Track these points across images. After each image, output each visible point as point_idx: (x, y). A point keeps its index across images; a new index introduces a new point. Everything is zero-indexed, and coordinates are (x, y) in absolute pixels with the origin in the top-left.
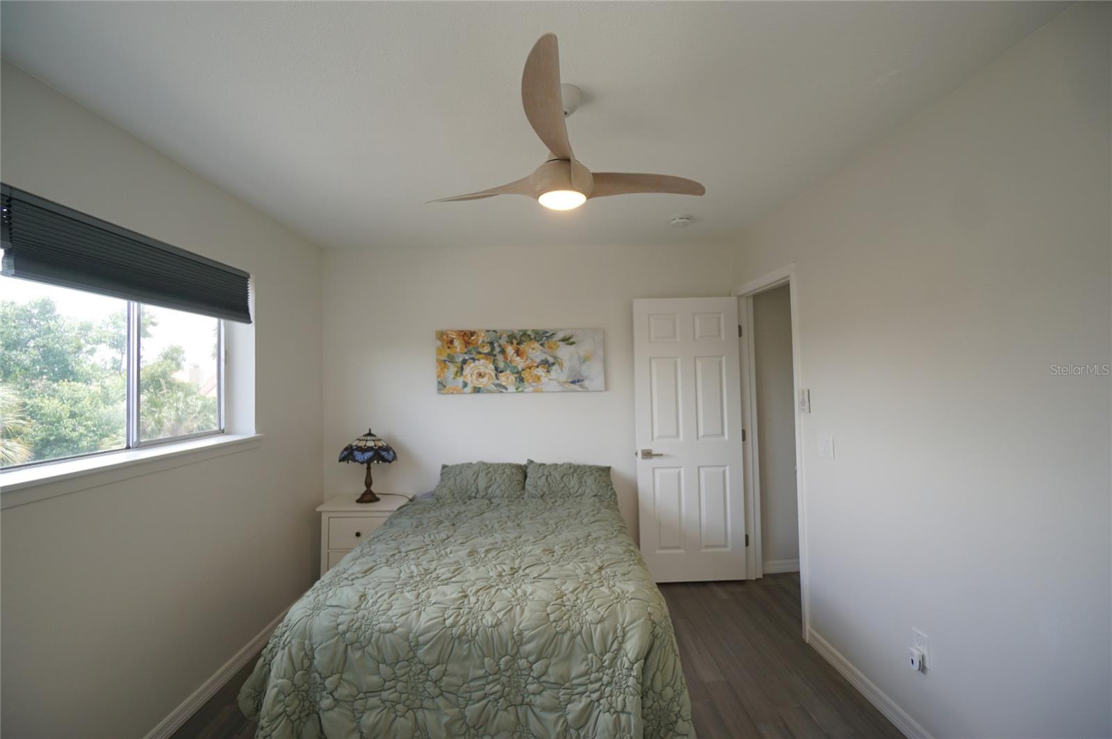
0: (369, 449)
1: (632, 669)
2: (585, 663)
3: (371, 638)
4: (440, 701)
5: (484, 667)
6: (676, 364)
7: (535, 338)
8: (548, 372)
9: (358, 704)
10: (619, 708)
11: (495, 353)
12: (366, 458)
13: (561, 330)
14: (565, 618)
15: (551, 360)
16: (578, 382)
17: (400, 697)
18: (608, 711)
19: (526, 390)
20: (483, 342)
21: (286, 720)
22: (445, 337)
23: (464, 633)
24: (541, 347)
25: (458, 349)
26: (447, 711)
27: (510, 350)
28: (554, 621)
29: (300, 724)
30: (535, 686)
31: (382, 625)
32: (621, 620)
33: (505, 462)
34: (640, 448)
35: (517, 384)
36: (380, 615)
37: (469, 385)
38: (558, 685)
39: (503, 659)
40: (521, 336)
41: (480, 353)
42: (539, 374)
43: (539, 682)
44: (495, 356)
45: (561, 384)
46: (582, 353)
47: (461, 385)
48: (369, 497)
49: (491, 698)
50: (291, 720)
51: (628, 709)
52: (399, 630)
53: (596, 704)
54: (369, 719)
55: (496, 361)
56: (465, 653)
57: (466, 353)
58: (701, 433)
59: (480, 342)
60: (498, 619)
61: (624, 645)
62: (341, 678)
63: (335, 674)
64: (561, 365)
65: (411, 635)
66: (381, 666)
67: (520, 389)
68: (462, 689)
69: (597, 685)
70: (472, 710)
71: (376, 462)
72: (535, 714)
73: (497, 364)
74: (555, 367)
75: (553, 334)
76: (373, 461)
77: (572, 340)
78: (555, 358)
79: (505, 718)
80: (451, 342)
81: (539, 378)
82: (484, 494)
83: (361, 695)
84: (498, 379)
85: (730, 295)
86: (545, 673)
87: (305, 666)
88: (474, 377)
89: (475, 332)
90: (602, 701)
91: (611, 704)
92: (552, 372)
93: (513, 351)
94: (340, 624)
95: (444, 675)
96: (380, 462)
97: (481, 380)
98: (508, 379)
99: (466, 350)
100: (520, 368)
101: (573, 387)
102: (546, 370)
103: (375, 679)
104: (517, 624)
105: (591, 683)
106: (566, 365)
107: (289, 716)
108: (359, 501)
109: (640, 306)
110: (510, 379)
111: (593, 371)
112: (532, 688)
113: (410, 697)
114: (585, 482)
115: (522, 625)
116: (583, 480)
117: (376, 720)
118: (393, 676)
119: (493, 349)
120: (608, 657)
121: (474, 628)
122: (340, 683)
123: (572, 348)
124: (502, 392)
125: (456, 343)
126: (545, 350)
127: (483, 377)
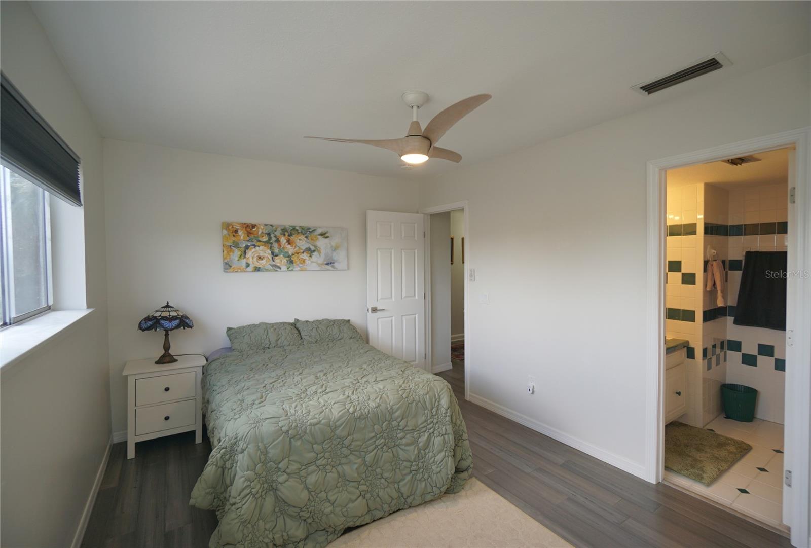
0: (174, 318)
1: (447, 413)
2: (424, 416)
3: (306, 430)
4: (351, 457)
5: (374, 431)
6: (391, 253)
7: (301, 232)
8: (311, 256)
9: (303, 473)
10: (444, 433)
11: (271, 241)
12: (174, 325)
13: (320, 227)
14: (410, 395)
15: (313, 248)
16: (331, 263)
17: (328, 462)
18: (439, 436)
19: (294, 270)
20: (262, 232)
21: (253, 498)
22: (230, 227)
23: (362, 415)
24: (305, 239)
25: (242, 238)
26: (356, 461)
27: (283, 240)
28: (406, 398)
29: (261, 501)
30: (402, 433)
31: (311, 421)
32: (436, 391)
33: (281, 321)
34: (370, 306)
35: (288, 265)
36: (306, 416)
37: (250, 266)
38: (413, 430)
39: (384, 424)
40: (291, 230)
41: (259, 241)
42: (304, 258)
43: (403, 432)
44: (272, 244)
45: (319, 265)
46: (333, 244)
47: (244, 265)
48: (166, 359)
49: (379, 447)
50: (256, 498)
51: (448, 432)
52: (323, 421)
53: (432, 435)
54: (312, 479)
55: (272, 248)
56: (363, 426)
57: (248, 241)
58: (404, 295)
59: (260, 233)
60: (378, 403)
61: (440, 403)
62: (289, 460)
63: (285, 458)
64: (319, 252)
65: (331, 423)
66: (314, 446)
67: (290, 269)
68: (363, 446)
69: (432, 425)
70: (369, 458)
71: (182, 328)
72: (402, 449)
73: (273, 250)
74: (315, 253)
75: (315, 230)
76: (180, 328)
77: (327, 235)
78: (315, 247)
79: (387, 455)
80: (236, 231)
81: (304, 261)
82: (275, 345)
83: (303, 467)
84: (274, 261)
85: (418, 213)
86: (406, 426)
87: (262, 460)
88: (255, 259)
89: (255, 225)
90: (435, 432)
91: (439, 432)
92: (313, 257)
93: (286, 241)
94: (282, 427)
95: (352, 442)
96: (186, 328)
97: (261, 262)
98: (281, 261)
99: (248, 238)
100: (290, 253)
101: (327, 267)
102: (309, 255)
103: (312, 455)
104: (388, 403)
105: (428, 425)
106: (323, 252)
107: (254, 496)
108: (157, 363)
109: (372, 215)
110: (283, 261)
111: (340, 256)
112: (400, 436)
113: (333, 460)
114: (343, 330)
115: (391, 403)
116: (341, 329)
117: (317, 479)
118: (322, 450)
119: (270, 238)
120: (434, 410)
121: (366, 410)
122: (289, 463)
123: (327, 240)
124: (277, 271)
125: (240, 233)
126: (308, 241)
127: (262, 259)
